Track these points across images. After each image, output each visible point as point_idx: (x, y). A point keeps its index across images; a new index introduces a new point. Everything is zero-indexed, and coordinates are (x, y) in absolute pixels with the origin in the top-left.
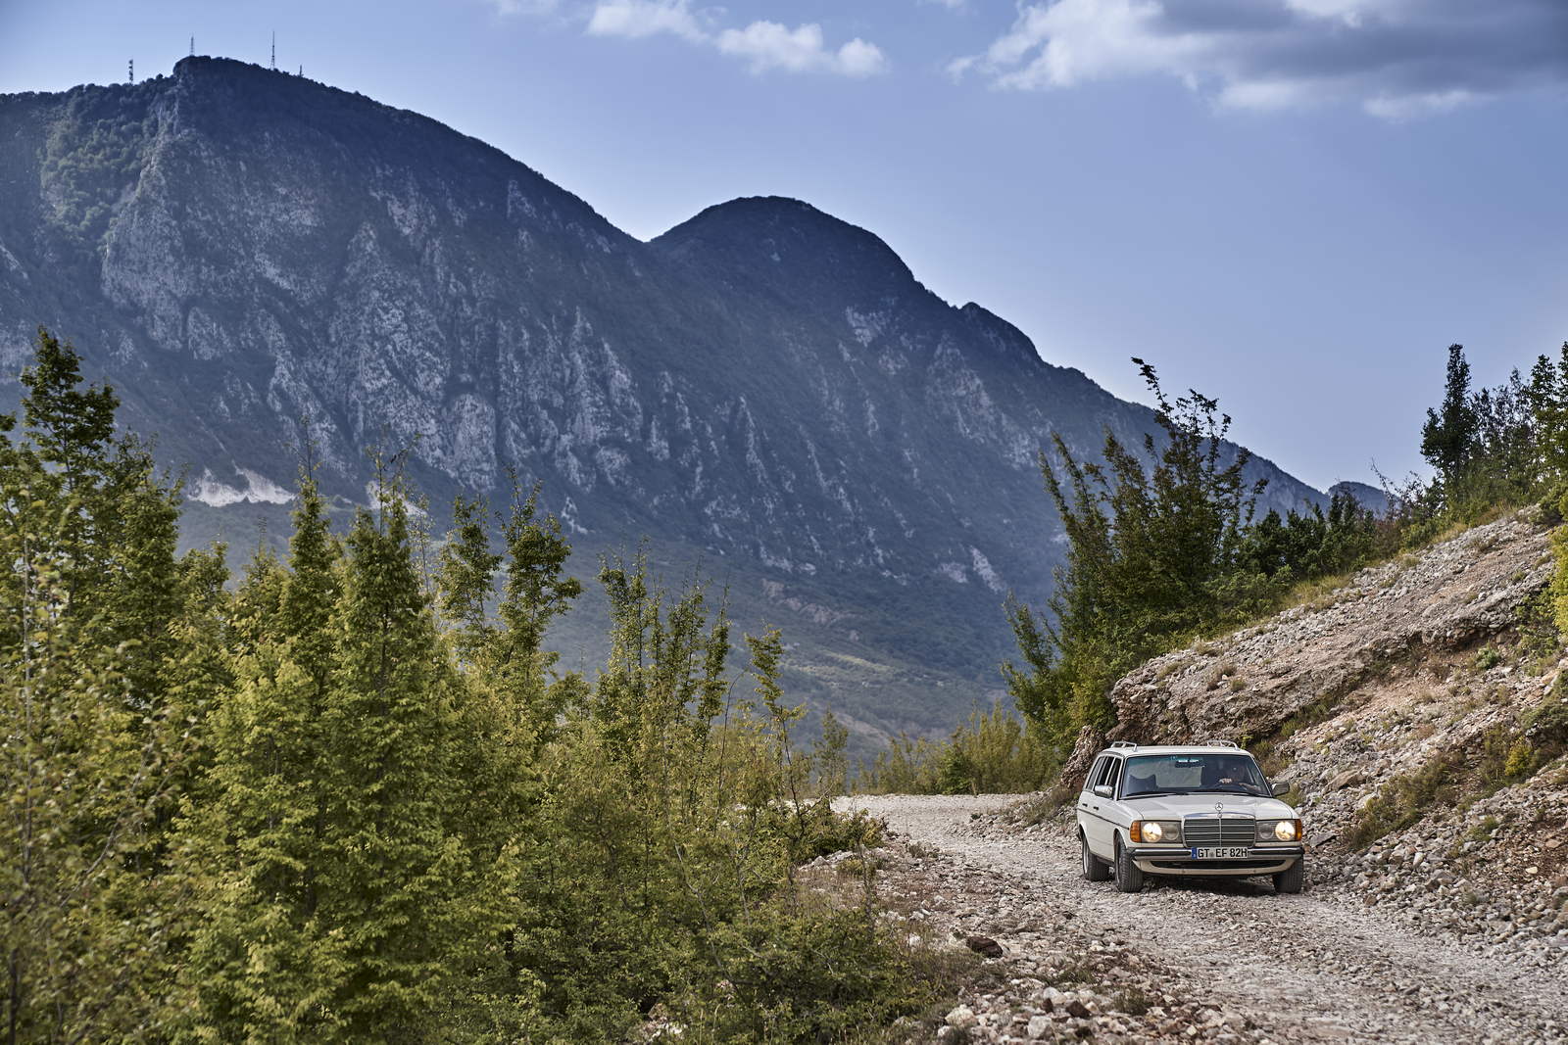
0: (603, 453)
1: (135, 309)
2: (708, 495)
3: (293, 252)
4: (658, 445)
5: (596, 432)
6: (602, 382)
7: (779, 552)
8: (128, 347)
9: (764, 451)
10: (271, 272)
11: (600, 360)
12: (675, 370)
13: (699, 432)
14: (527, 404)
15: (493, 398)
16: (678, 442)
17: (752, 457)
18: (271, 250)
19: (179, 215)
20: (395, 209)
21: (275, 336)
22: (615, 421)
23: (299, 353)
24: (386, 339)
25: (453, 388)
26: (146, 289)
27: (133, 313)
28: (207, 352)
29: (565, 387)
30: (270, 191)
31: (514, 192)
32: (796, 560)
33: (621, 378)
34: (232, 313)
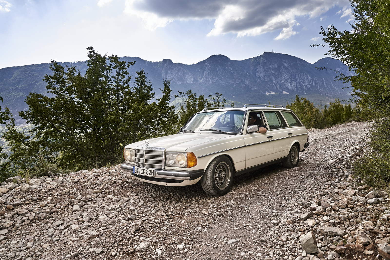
0: (308, 86)
1: (260, 77)
2: (320, 89)
3: (275, 70)
4: (314, 84)
5: (307, 84)
6: (308, 79)
7: (328, 94)
8: (259, 81)
9: (326, 84)
10: (273, 72)
11: (307, 76)
12: (316, 76)
13: (319, 82)
14: (300, 82)
15: (296, 82)
16: (316, 84)
17: (325, 84)
18: (273, 70)
19: (263, 68)
20: (285, 64)
21: (273, 78)
22: (309, 82)
23: (276, 79)
24: (285, 77)
25: (292, 81)
26: (260, 75)
27: (259, 77)
28: (266, 80)
29: (304, 79)
30: (272, 64)
31: (298, 61)
32: (330, 94)
33: (310, 78)
34: (269, 76)
